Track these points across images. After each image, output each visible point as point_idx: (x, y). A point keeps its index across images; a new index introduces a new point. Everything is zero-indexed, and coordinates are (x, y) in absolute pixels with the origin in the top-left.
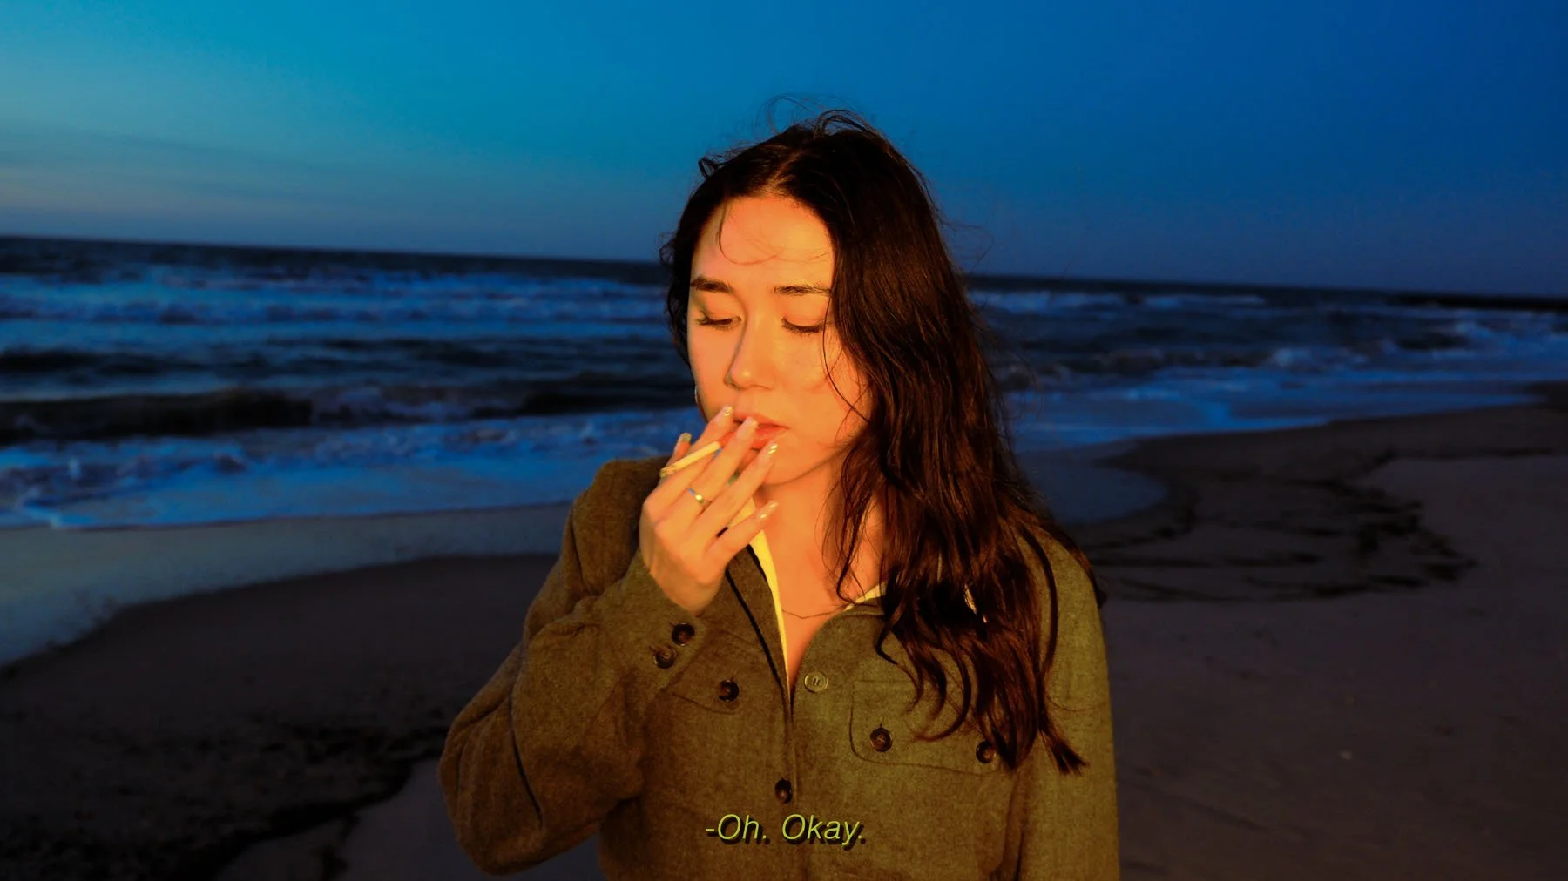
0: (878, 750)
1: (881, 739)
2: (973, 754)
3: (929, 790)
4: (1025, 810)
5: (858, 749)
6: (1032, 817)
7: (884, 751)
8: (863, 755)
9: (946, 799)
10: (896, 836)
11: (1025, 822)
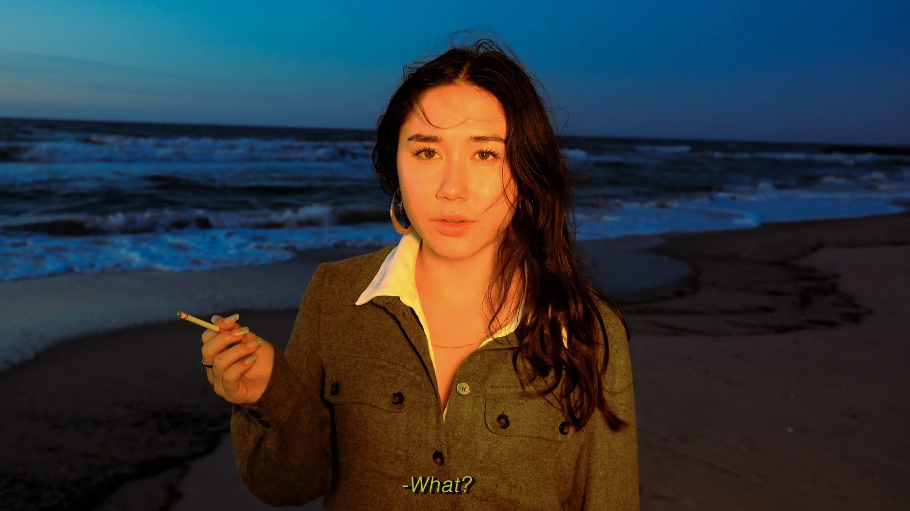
0: (502, 428)
1: (503, 421)
2: (557, 429)
3: (531, 451)
4: (588, 464)
5: (490, 426)
6: (593, 469)
7: (505, 428)
8: (493, 431)
9: (540, 456)
10: (511, 479)
11: (588, 470)
